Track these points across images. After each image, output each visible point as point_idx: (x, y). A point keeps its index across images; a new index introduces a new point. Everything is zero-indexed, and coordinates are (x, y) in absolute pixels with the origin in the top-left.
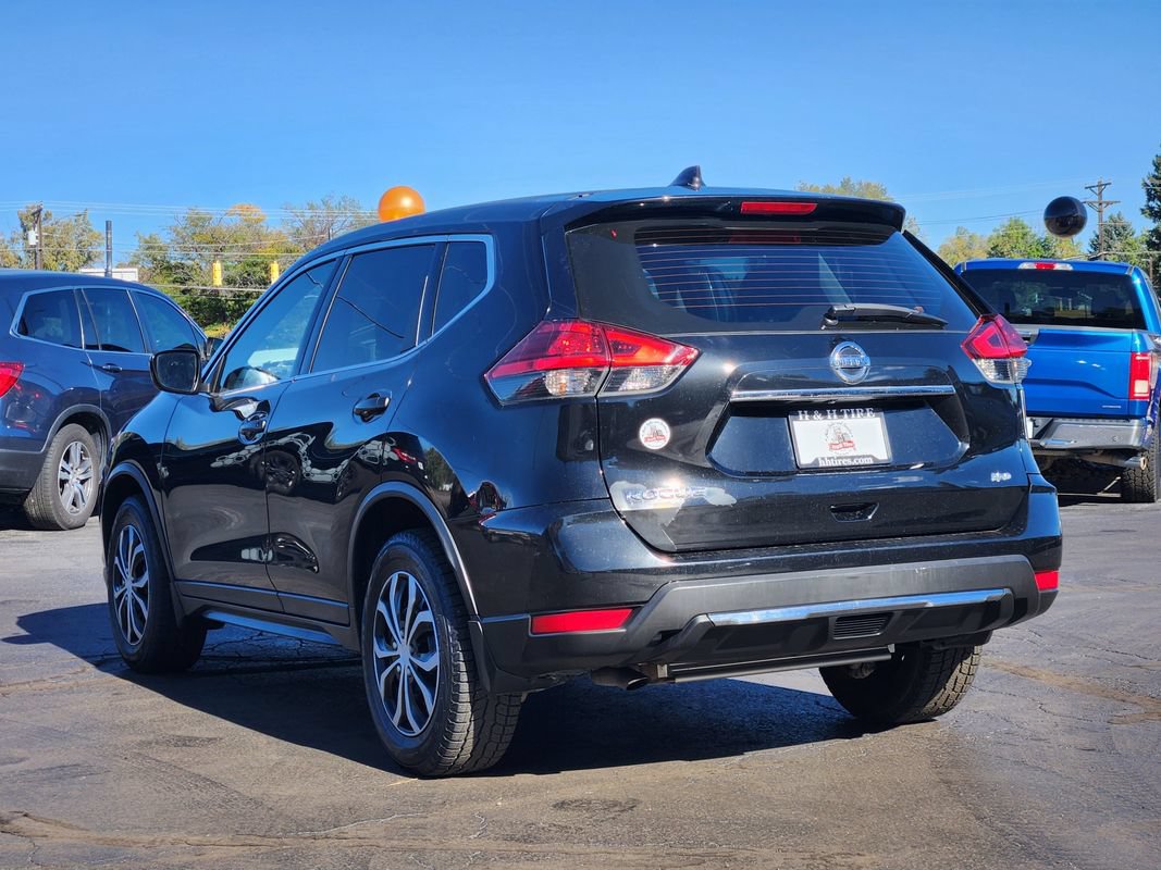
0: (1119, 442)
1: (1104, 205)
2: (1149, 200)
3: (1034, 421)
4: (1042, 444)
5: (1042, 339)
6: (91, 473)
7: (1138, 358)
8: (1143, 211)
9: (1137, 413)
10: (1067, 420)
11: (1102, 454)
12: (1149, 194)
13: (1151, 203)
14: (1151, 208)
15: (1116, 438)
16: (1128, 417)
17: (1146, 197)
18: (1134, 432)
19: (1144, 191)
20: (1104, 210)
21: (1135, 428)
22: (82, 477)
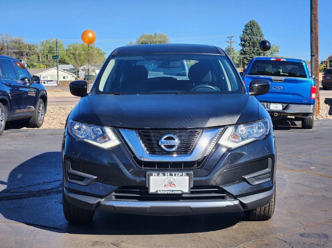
0: (307, 111)
1: (232, 42)
2: (241, 41)
3: (282, 105)
4: (285, 112)
5: (286, 81)
6: (4, 118)
7: (313, 87)
8: (240, 45)
9: (312, 103)
10: (293, 105)
11: (302, 115)
12: (241, 40)
13: (242, 42)
14: (242, 44)
15: (307, 110)
16: (310, 104)
17: (240, 41)
18: (312, 108)
19: (240, 39)
20: (232, 44)
21: (312, 107)
22: (1, 119)
